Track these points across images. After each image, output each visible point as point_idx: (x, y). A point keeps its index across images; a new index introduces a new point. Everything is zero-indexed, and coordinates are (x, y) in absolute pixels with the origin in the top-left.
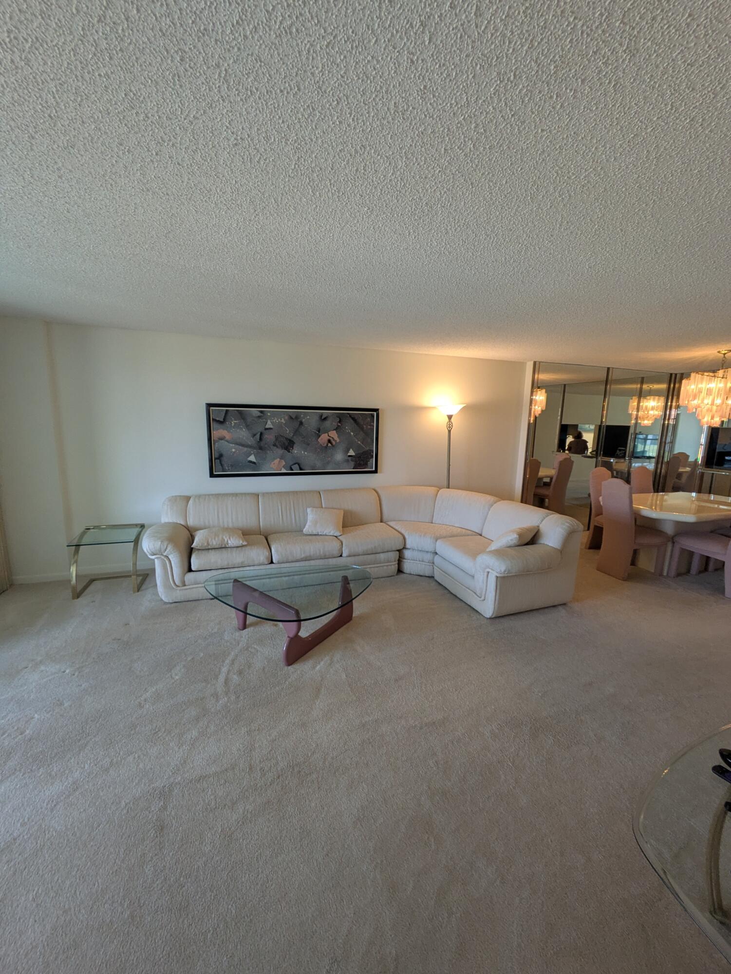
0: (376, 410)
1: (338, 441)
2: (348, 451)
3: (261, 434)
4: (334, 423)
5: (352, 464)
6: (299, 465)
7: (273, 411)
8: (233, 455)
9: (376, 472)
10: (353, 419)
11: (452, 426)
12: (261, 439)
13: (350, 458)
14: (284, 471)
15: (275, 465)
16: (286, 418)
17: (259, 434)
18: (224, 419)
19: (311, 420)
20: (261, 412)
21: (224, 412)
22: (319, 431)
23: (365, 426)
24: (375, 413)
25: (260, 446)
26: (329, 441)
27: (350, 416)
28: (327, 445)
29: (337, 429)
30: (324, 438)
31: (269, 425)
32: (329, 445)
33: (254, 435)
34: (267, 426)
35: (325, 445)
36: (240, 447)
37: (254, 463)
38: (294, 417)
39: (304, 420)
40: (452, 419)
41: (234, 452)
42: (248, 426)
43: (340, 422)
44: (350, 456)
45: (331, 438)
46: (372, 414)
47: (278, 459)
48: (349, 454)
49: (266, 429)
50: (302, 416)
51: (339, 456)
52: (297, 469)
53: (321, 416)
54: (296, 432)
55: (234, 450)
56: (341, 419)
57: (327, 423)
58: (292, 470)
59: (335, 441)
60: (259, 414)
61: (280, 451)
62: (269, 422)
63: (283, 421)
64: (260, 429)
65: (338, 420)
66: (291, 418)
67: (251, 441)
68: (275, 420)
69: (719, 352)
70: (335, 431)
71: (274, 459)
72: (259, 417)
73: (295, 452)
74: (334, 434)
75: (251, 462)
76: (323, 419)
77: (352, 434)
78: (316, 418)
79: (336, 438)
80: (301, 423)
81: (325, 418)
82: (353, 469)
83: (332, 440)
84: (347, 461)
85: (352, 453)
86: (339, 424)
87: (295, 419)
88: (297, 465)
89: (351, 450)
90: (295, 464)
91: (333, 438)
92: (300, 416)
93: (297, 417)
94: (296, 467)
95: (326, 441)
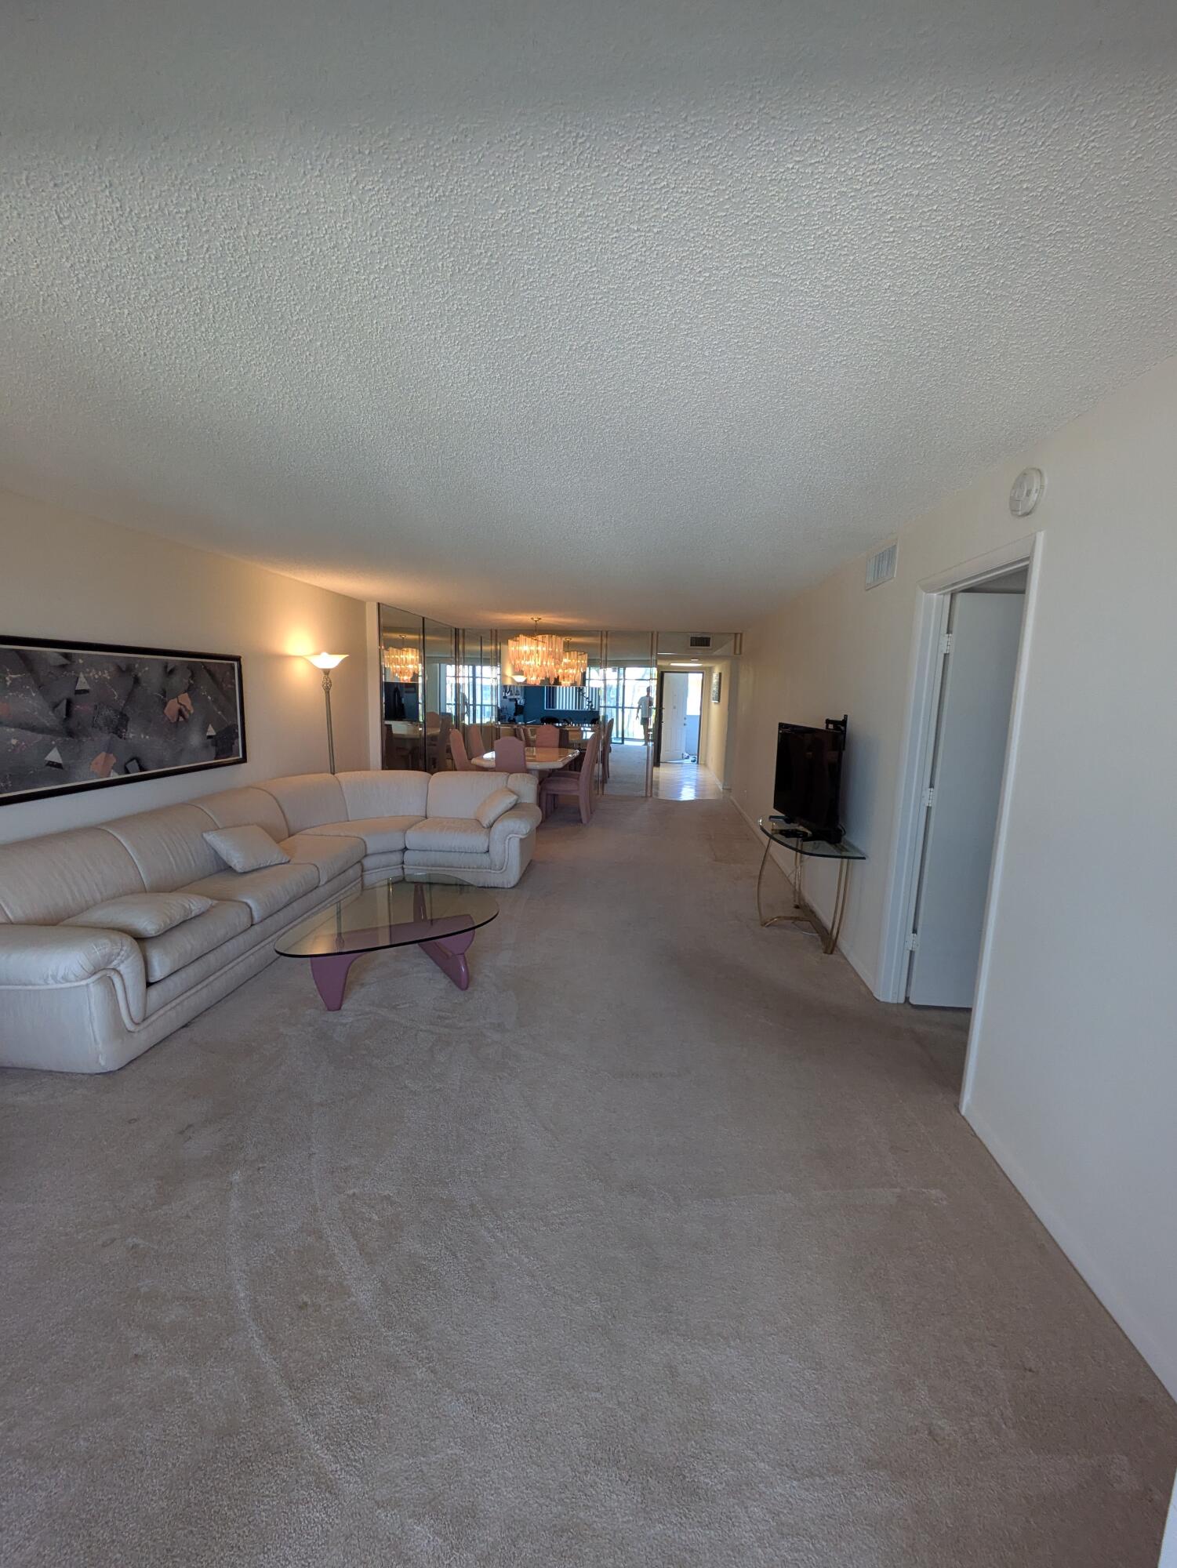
0: (238, 659)
1: (192, 711)
2: (206, 730)
3: (69, 703)
4: (184, 680)
5: (213, 750)
6: (138, 761)
7: (89, 655)
8: (14, 750)
9: (244, 760)
10: (209, 672)
11: (330, 681)
12: (69, 713)
13: (210, 740)
14: (114, 776)
15: (97, 767)
16: (112, 669)
17: (65, 702)
19: (150, 671)
20: (66, 656)
22: (165, 696)
23: (224, 685)
24: (236, 663)
25: (70, 728)
26: (180, 713)
27: (205, 667)
28: (178, 720)
29: (189, 690)
30: (172, 706)
31: (82, 684)
32: (181, 719)
33: (55, 706)
34: (79, 687)
35: (175, 720)
36: (29, 733)
37: (59, 766)
38: (124, 669)
39: (140, 675)
40: (329, 676)
41: (17, 745)
42: (40, 686)
43: (192, 677)
44: (210, 737)
45: (182, 707)
46: (231, 664)
47: (103, 753)
48: (207, 734)
49: (78, 692)
50: (137, 666)
51: (195, 739)
52: (135, 770)
53: (166, 667)
54: (130, 697)
55: (14, 742)
56: (193, 671)
57: (176, 681)
58: (127, 772)
59: (189, 711)
60: (64, 661)
61: (106, 737)
62: (82, 678)
63: (106, 675)
64: (67, 693)
65: (190, 674)
66: (119, 668)
67: (50, 719)
68: (94, 674)
69: (532, 619)
70: (186, 694)
71: (97, 753)
72: (63, 666)
73: (131, 736)
74: (185, 699)
75: (51, 764)
76: (170, 672)
77: (209, 698)
78: (159, 670)
79: (189, 706)
80: (137, 680)
81: (172, 672)
82: (216, 759)
83: (184, 710)
84: (206, 746)
85: (211, 732)
86: (192, 682)
87: (125, 671)
88: (135, 761)
89: (210, 726)
90: (132, 760)
91: (185, 706)
92: (134, 665)
93: (129, 668)
94: (133, 765)
95: (175, 712)
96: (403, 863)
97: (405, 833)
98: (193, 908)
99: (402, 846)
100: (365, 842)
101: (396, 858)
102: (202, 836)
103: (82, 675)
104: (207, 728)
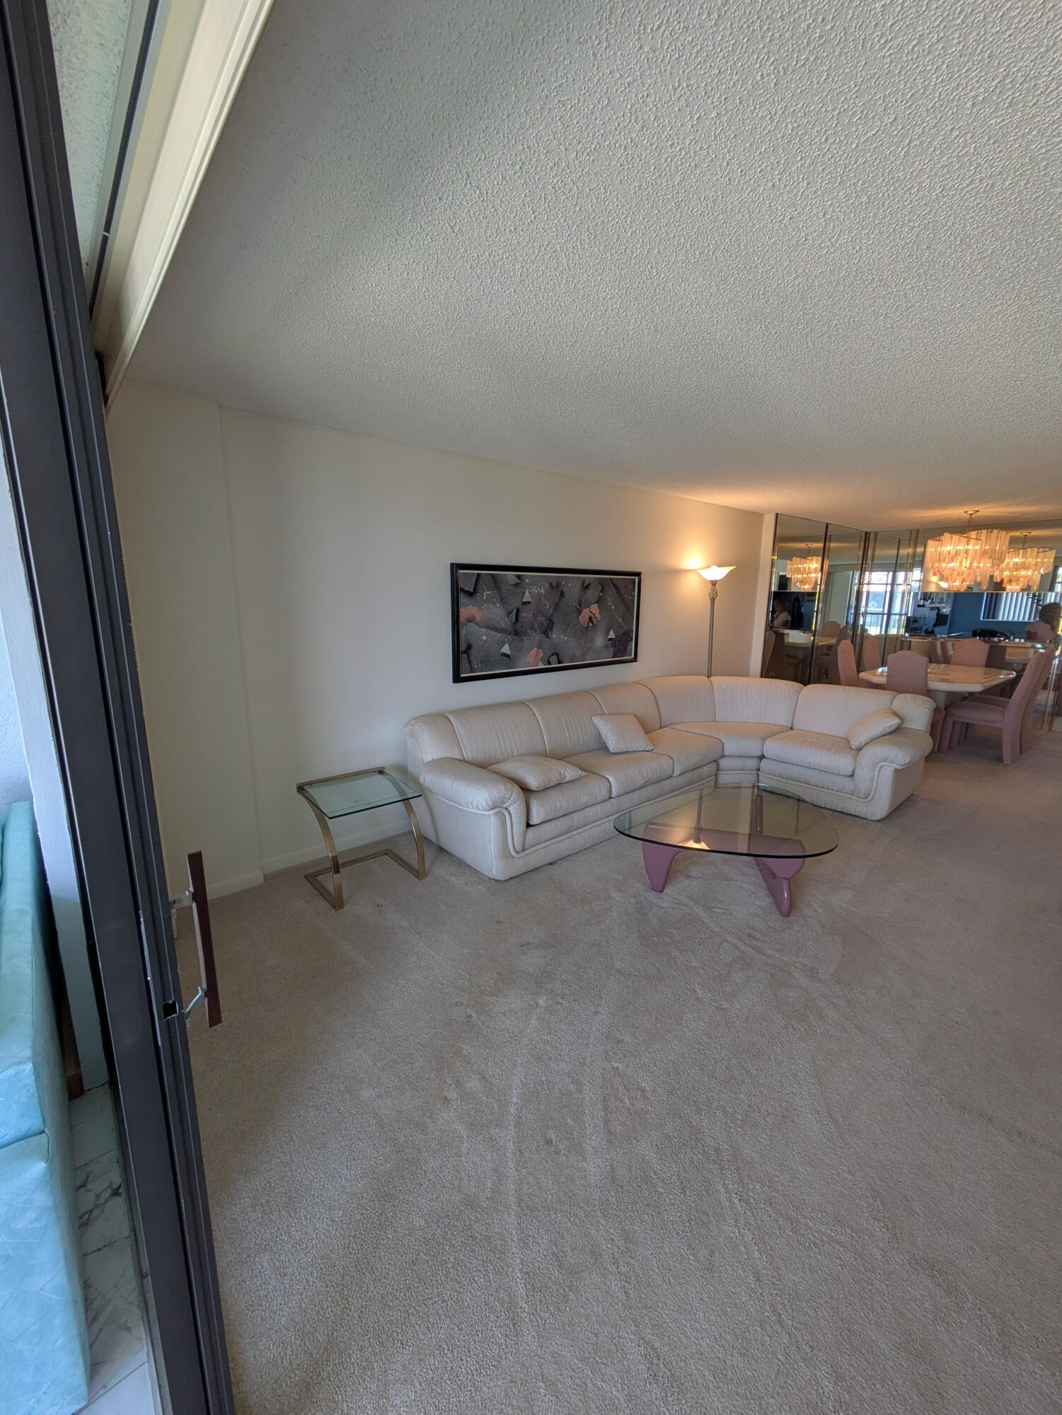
0: (638, 574)
1: (599, 619)
2: (608, 633)
3: (518, 611)
5: (612, 649)
6: (557, 655)
7: (532, 576)
8: (484, 644)
9: (635, 659)
10: (615, 586)
11: (717, 593)
12: (517, 619)
14: (541, 666)
15: (531, 658)
16: (547, 585)
17: (515, 611)
18: (474, 589)
19: (572, 586)
20: (519, 577)
23: (626, 597)
24: (637, 578)
25: (516, 631)
26: (590, 619)
27: (612, 583)
28: (588, 624)
29: (599, 601)
30: (586, 613)
31: (527, 598)
32: (591, 624)
34: (525, 600)
35: (586, 625)
36: (493, 633)
37: (508, 656)
38: (554, 585)
39: (565, 589)
40: (717, 586)
41: (485, 641)
42: (502, 600)
43: (602, 591)
44: (610, 639)
45: (592, 615)
46: (634, 579)
47: (536, 649)
48: (609, 637)
49: (524, 603)
50: (563, 583)
51: (600, 641)
52: (556, 663)
53: (584, 583)
54: (557, 606)
55: (484, 638)
56: (603, 586)
58: (550, 664)
59: (596, 618)
60: (517, 581)
61: (538, 637)
62: (527, 594)
64: (517, 604)
66: (551, 585)
67: (505, 623)
68: (535, 590)
69: (966, 512)
70: (596, 604)
72: (517, 585)
73: (555, 636)
74: (595, 608)
75: (504, 655)
76: (585, 587)
77: (613, 607)
79: (598, 615)
80: (562, 594)
81: (588, 586)
82: (613, 657)
83: (593, 617)
84: (607, 647)
85: (612, 635)
86: (601, 595)
87: (556, 587)
88: (555, 656)
89: (612, 630)
90: (553, 655)
91: (594, 614)
92: (561, 582)
93: (558, 585)
94: (554, 658)
95: (587, 619)
96: (759, 770)
97: (764, 741)
98: (567, 774)
99: (759, 754)
100: (723, 744)
101: (752, 764)
102: (591, 719)
103: (527, 591)
104: (609, 631)
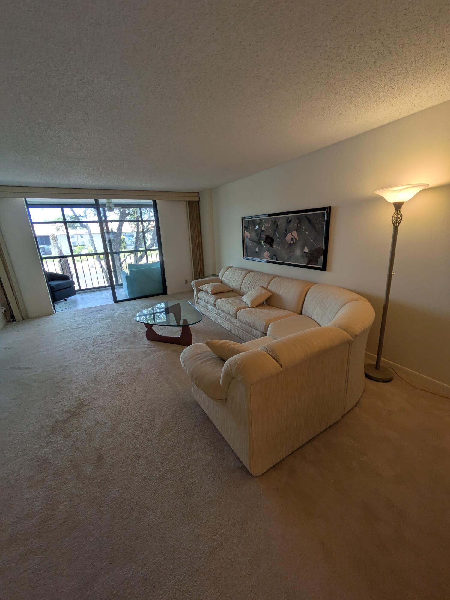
0: (329, 209)
1: (297, 239)
2: (303, 248)
4: (295, 225)
5: (306, 260)
6: (276, 256)
7: (265, 219)
8: (251, 247)
10: (309, 220)
12: (260, 238)
13: (305, 254)
14: (269, 260)
15: (266, 255)
16: (270, 222)
17: (259, 234)
18: (248, 226)
19: (282, 223)
20: (260, 220)
21: (247, 221)
22: (286, 232)
23: (317, 226)
24: (326, 212)
25: (259, 242)
26: (292, 239)
27: (306, 217)
28: (291, 242)
29: (297, 229)
30: (289, 237)
33: (257, 235)
34: (262, 230)
37: (257, 252)
39: (279, 223)
43: (299, 223)
44: (305, 253)
46: (323, 213)
47: (267, 251)
48: (304, 251)
51: (298, 252)
52: (275, 260)
53: (288, 219)
54: (275, 232)
55: (251, 244)
56: (299, 219)
57: (291, 225)
58: (272, 259)
61: (268, 246)
62: (263, 227)
63: (269, 225)
64: (260, 231)
65: (298, 222)
66: (273, 222)
67: (257, 239)
68: (266, 225)
70: (296, 231)
71: (265, 251)
72: (259, 223)
73: (274, 247)
74: (295, 233)
76: (289, 222)
77: (307, 233)
78: (285, 221)
79: (296, 237)
80: (277, 226)
81: (290, 221)
82: (307, 264)
83: (294, 238)
84: (302, 256)
85: (306, 250)
86: (299, 225)
87: (275, 223)
88: (275, 256)
89: (306, 247)
90: (274, 255)
91: (294, 237)
92: (277, 220)
93: (275, 222)
94: (274, 257)
95: (290, 239)
103: (263, 225)
104: (304, 248)
